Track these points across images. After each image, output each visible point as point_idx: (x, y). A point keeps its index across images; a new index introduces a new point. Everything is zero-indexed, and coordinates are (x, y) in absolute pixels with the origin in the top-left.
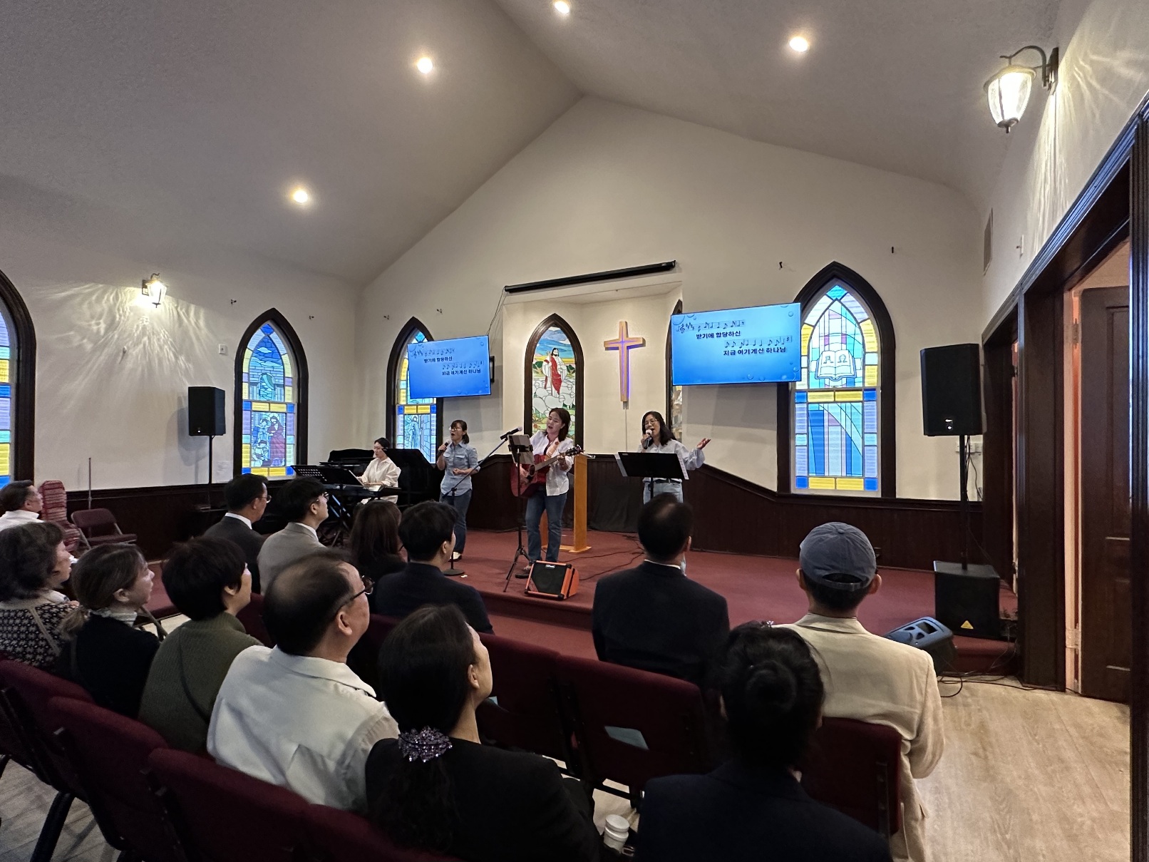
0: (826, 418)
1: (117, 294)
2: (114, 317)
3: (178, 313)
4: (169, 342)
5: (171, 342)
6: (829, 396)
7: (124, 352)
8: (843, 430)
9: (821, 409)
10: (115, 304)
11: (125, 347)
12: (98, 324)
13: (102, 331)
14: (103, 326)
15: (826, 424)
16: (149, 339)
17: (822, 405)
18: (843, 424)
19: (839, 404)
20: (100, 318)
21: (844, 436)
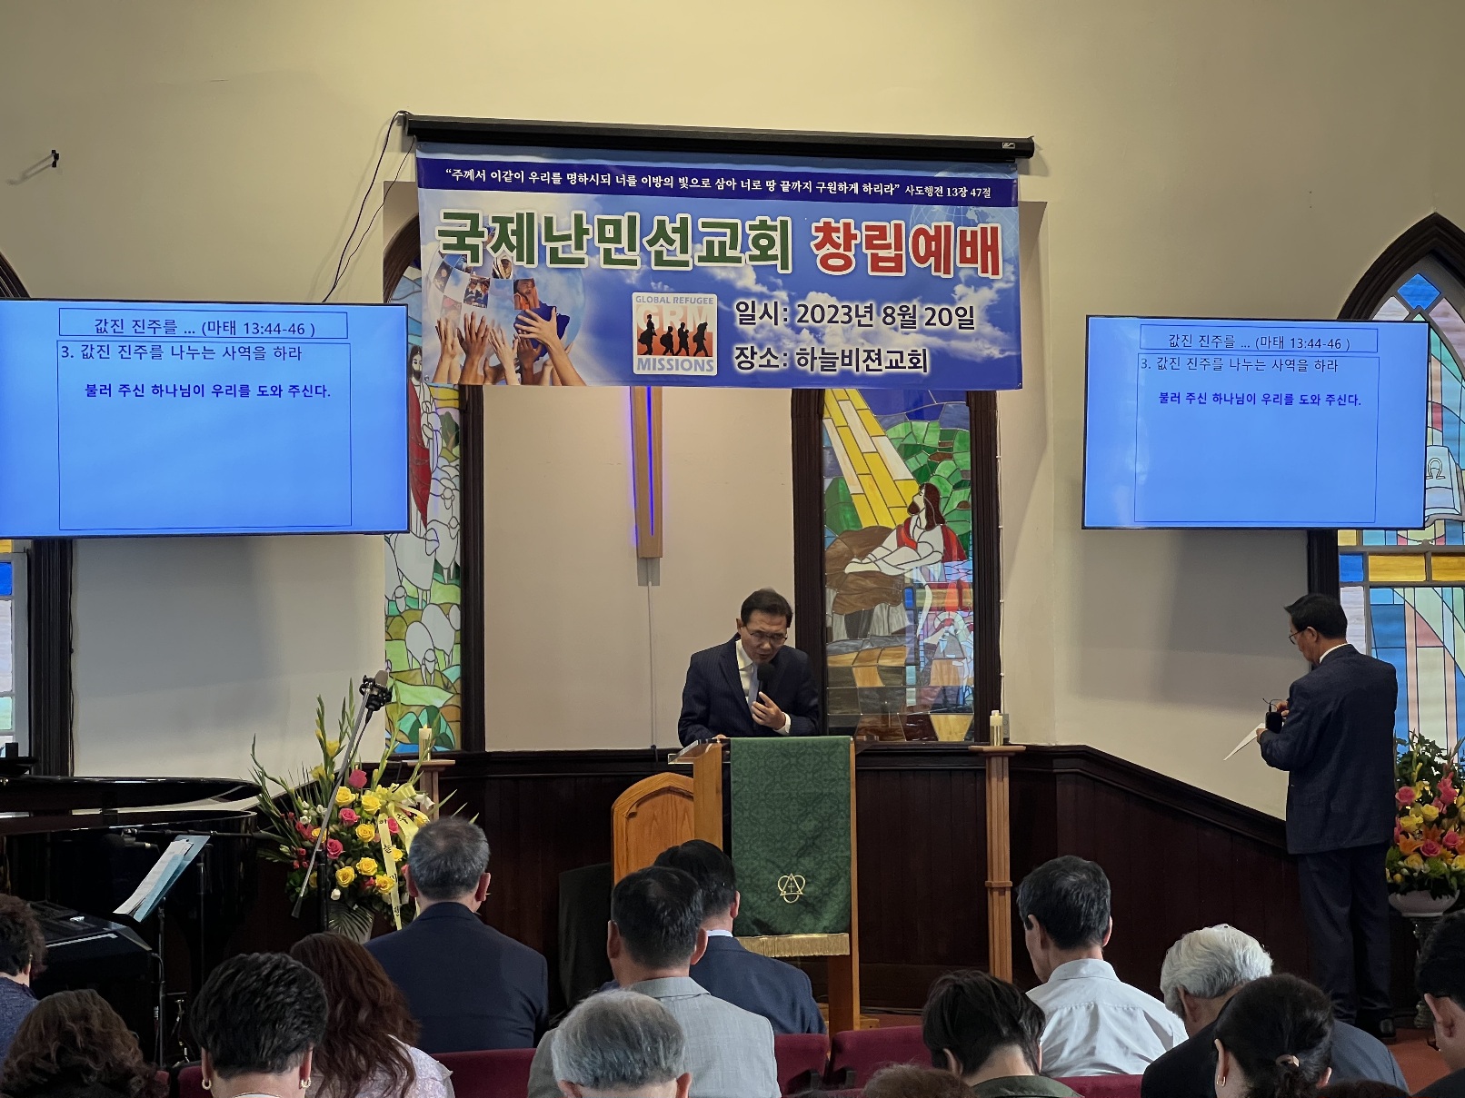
0: (1410, 628)
6: (1413, 570)
8: (1449, 658)
9: (1399, 601)
15: (1410, 643)
17: (1400, 590)
18: (1449, 644)
19: (1438, 589)
21: (1451, 676)
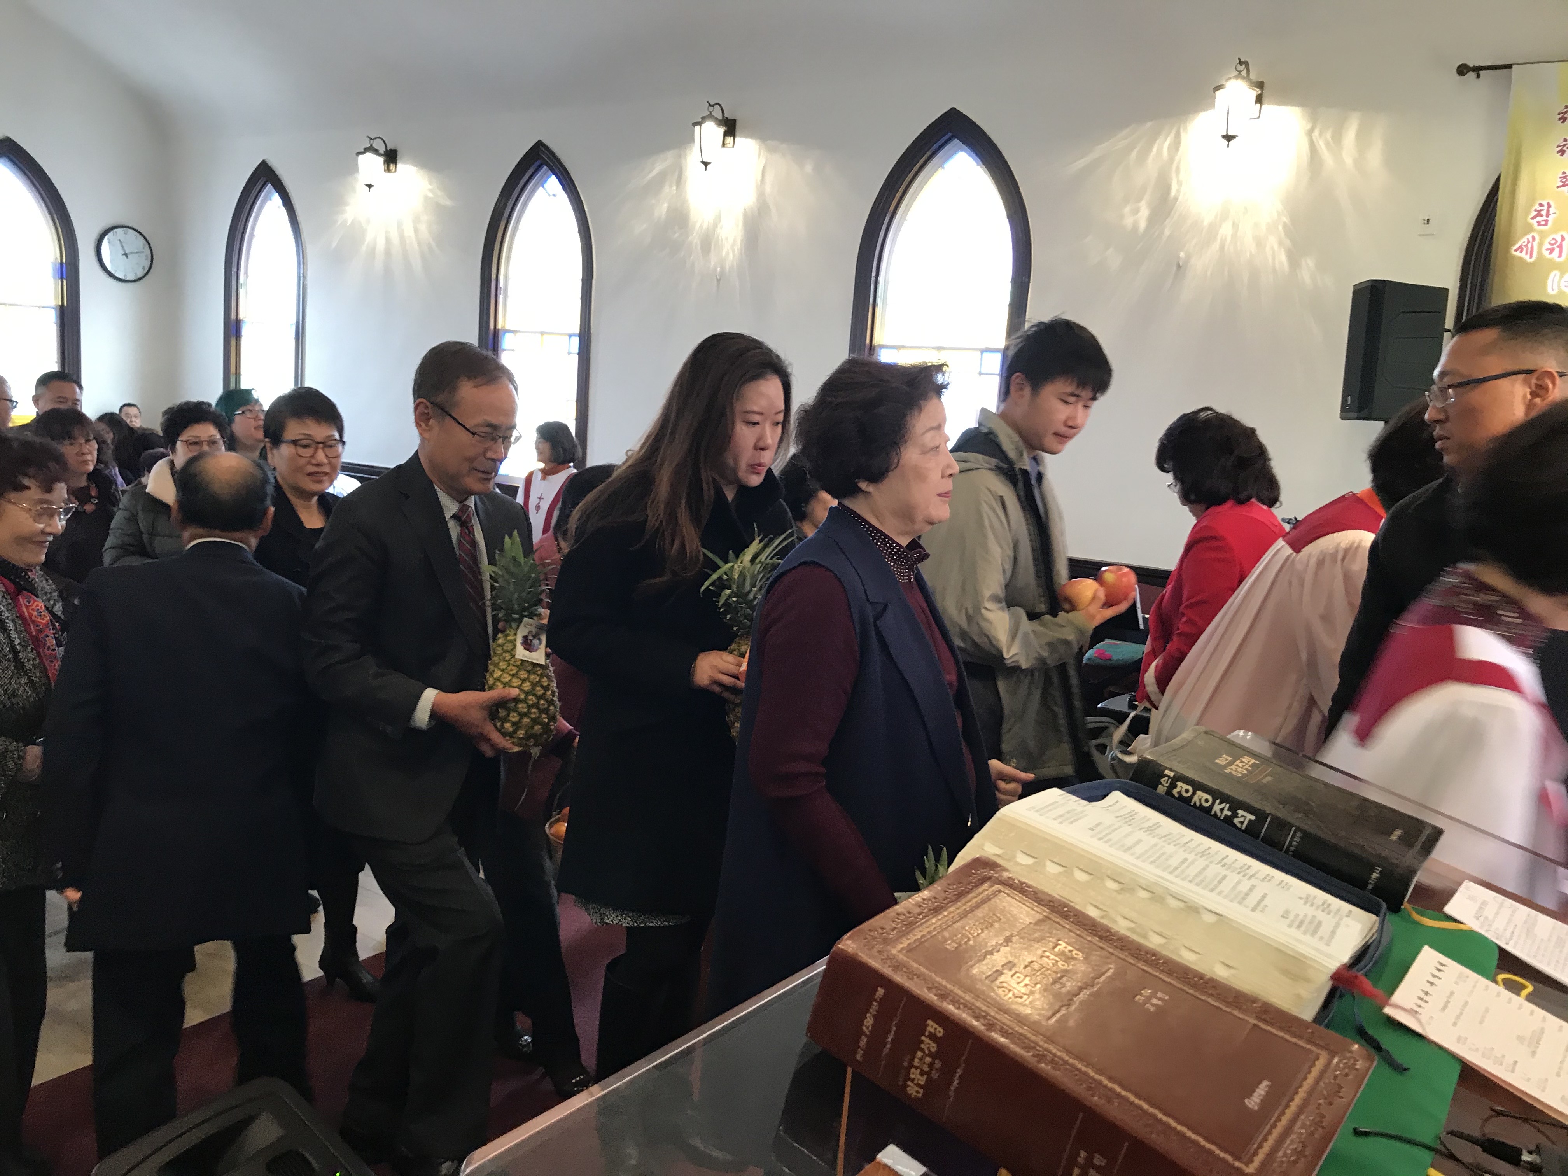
1: (1178, 135)
2: (1168, 188)
3: (1313, 148)
4: (1280, 228)
5: (1285, 225)
7: (1179, 266)
10: (1171, 160)
11: (1182, 254)
12: (1136, 211)
13: (1143, 225)
14: (1144, 212)
16: (1235, 226)
20: (1139, 200)
